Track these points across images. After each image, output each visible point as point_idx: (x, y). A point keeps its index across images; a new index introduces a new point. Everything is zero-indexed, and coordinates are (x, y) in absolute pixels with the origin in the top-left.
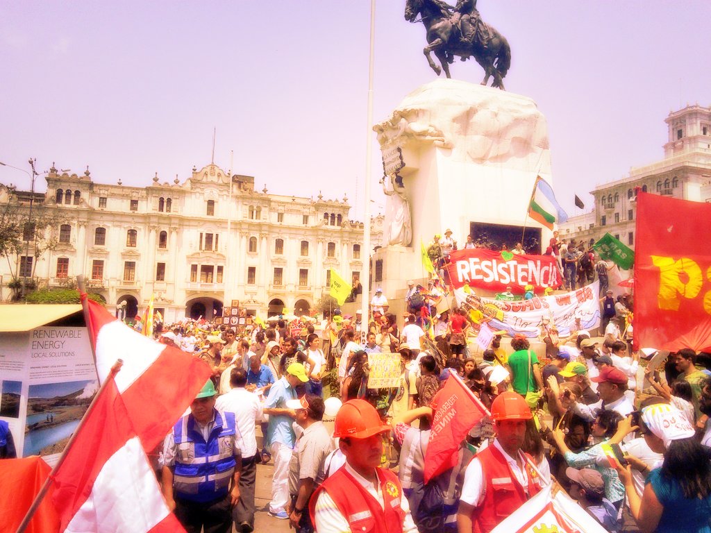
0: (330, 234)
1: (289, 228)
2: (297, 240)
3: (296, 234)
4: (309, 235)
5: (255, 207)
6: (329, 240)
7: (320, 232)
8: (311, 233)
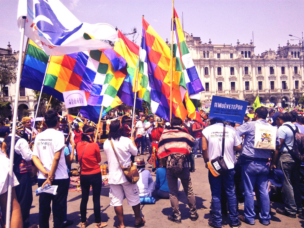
0: (245, 62)
1: (224, 61)
2: (228, 67)
3: (227, 64)
4: (234, 64)
5: (206, 52)
6: (245, 65)
7: (240, 62)
8: (236, 63)
